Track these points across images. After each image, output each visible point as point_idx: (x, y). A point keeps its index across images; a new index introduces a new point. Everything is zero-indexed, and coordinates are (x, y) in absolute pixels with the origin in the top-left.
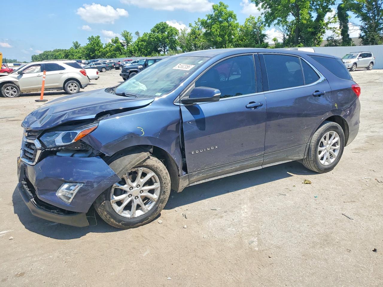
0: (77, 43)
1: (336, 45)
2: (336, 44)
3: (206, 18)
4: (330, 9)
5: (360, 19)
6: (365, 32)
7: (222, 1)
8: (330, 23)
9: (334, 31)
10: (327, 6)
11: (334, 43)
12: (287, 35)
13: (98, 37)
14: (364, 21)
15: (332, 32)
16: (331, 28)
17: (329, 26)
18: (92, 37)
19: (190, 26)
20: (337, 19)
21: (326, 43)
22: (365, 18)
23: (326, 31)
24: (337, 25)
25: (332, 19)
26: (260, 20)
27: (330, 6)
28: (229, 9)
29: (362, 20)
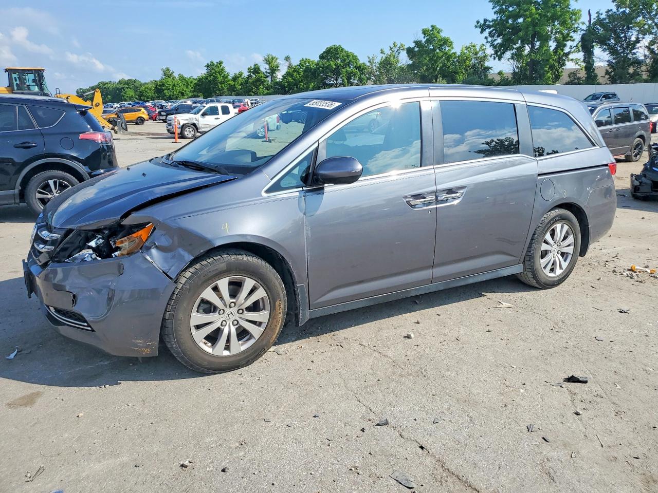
0: (168, 70)
1: (579, 84)
2: (579, 82)
3: (413, 45)
4: (571, 37)
5: (607, 52)
6: (612, 67)
7: (434, 24)
8: (573, 52)
9: (577, 63)
10: (568, 34)
11: (576, 81)
12: (518, 67)
13: (221, 63)
14: (611, 55)
15: (574, 64)
16: (572, 60)
17: (571, 56)
18: (212, 62)
19: (381, 53)
20: (580, 48)
21: (568, 79)
22: (613, 51)
23: (566, 62)
24: (580, 55)
25: (575, 48)
26: (482, 48)
27: (571, 34)
28: (443, 35)
29: (609, 54)
